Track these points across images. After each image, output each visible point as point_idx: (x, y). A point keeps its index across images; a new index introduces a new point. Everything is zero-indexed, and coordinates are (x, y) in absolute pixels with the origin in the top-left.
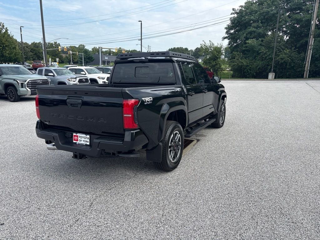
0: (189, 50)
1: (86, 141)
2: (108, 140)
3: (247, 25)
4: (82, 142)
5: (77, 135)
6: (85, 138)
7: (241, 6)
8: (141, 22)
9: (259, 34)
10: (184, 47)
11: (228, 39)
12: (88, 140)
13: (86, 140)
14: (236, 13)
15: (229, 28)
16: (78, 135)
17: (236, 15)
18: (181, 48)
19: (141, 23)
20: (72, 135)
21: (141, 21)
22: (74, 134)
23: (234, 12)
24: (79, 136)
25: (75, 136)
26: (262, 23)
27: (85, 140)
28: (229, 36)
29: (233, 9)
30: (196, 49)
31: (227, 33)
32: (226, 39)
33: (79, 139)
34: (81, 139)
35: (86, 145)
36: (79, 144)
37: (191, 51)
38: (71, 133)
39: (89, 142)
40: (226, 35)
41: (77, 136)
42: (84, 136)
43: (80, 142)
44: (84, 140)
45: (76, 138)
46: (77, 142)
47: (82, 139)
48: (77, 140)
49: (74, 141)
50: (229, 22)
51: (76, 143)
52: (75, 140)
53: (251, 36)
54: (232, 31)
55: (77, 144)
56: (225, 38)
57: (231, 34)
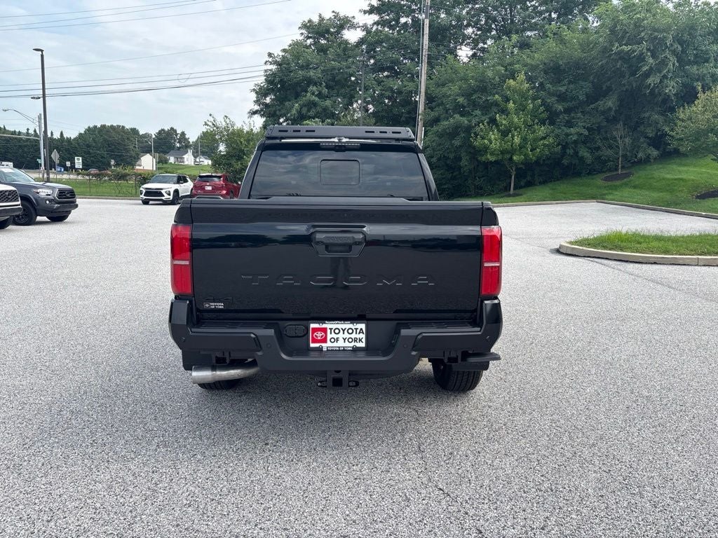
0: (141, 133)
1: (355, 340)
2: (438, 328)
3: (299, 89)
4: (341, 344)
5: (324, 326)
6: (350, 331)
7: (284, 50)
8: (40, 53)
9: (325, 109)
10: (128, 127)
11: (262, 116)
12: (363, 336)
13: (353, 336)
14: (275, 63)
15: (261, 93)
16: (328, 325)
17: (274, 67)
18: (119, 126)
19: (42, 56)
20: (307, 328)
21: (42, 51)
22: (313, 326)
23: (270, 60)
24: (331, 329)
25: (315, 330)
26: (327, 87)
27: (348, 336)
28: (262, 110)
29: (270, 55)
30: (160, 133)
31: (257, 102)
32: (256, 115)
33: (329, 336)
34: (335, 336)
35: (355, 350)
36: (330, 351)
37: (147, 136)
38: (305, 322)
39: (364, 340)
40: (257, 108)
41: (324, 330)
42: (347, 325)
43: (335, 344)
44: (346, 335)
45: (319, 335)
46: (323, 345)
47: (341, 336)
48: (324, 341)
49: (312, 345)
50: (261, 80)
51: (320, 349)
52: (315, 341)
53: (309, 111)
54: (268, 100)
55: (325, 349)
56: (255, 113)
57: (266, 105)
